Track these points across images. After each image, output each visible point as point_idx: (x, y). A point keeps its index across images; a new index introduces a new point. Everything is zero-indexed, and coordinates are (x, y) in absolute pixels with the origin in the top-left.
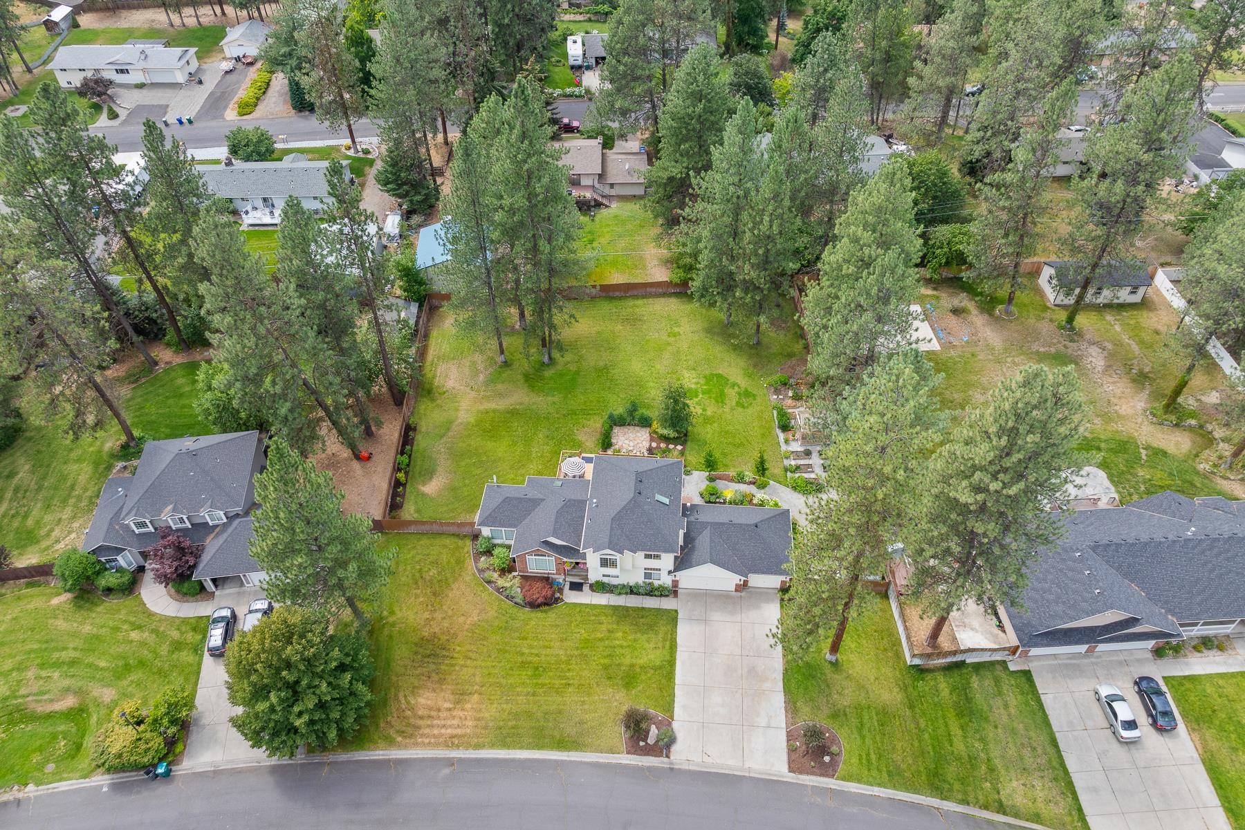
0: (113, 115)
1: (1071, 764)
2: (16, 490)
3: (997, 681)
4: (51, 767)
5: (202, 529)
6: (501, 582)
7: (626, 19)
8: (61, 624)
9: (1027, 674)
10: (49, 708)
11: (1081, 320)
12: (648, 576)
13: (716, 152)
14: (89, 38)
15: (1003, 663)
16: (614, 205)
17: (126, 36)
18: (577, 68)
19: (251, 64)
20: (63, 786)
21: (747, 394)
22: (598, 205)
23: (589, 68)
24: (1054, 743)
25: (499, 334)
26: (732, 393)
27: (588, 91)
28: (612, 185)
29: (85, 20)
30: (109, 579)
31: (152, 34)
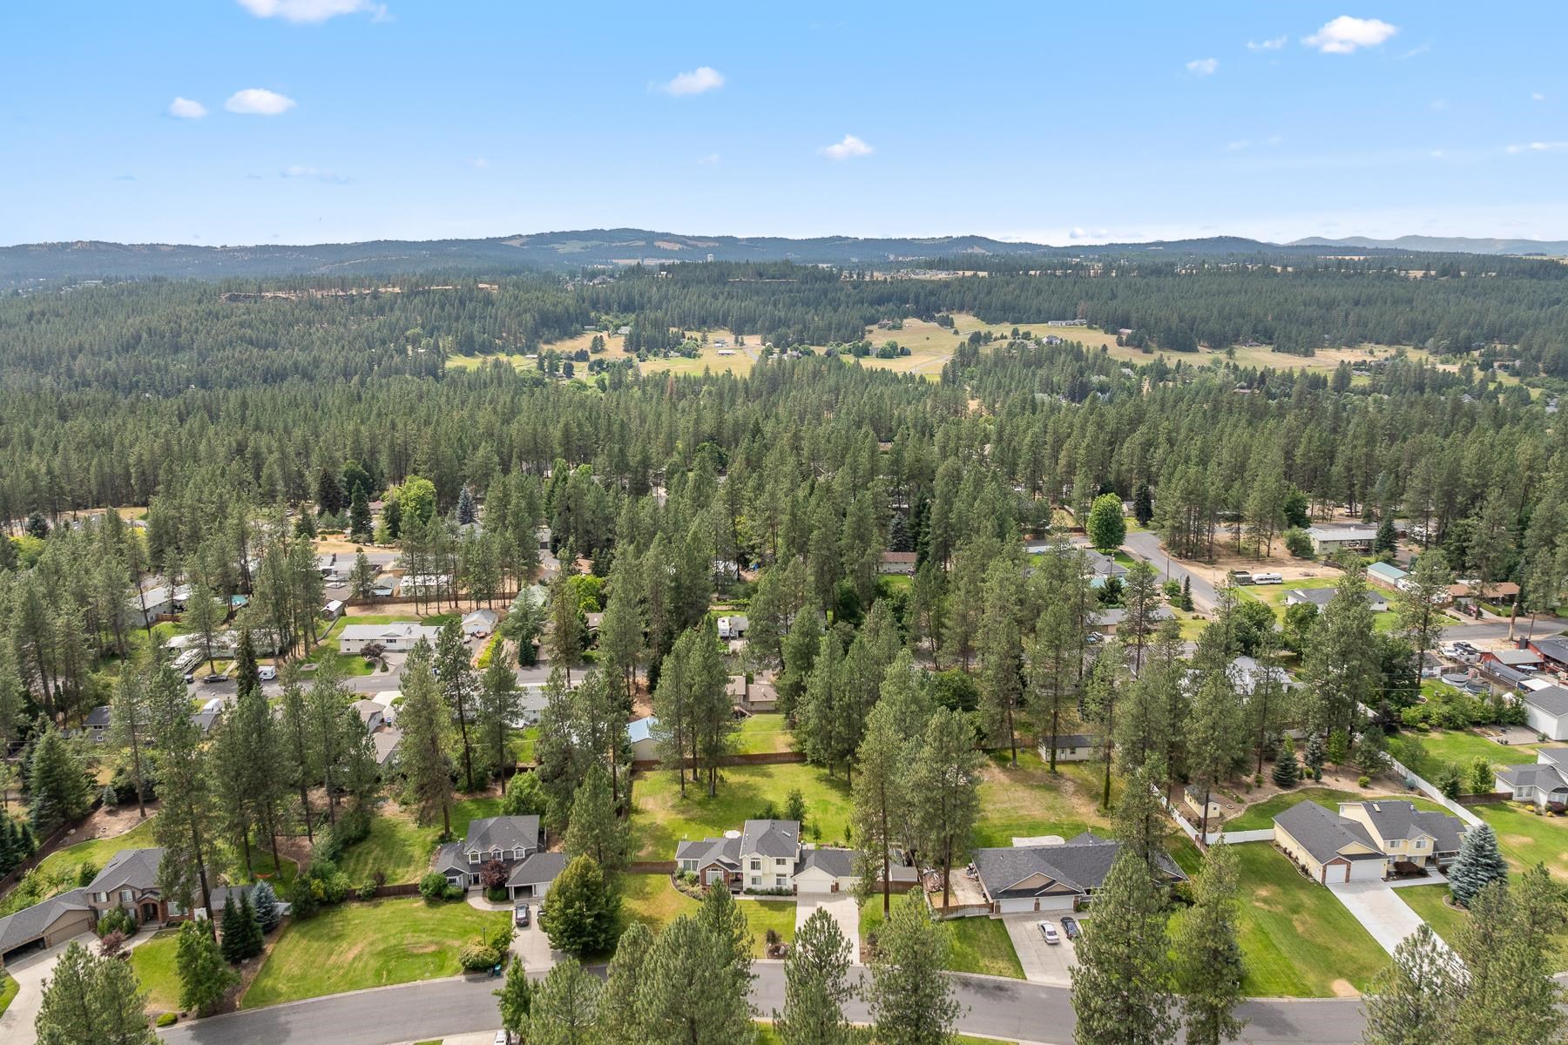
0: (385, 669)
1: (1020, 955)
2: (375, 859)
3: (983, 924)
4: (428, 975)
5: (511, 862)
6: (691, 889)
7: (762, 598)
8: (422, 914)
9: (1001, 921)
10: (421, 951)
11: (1059, 768)
12: (779, 882)
13: (816, 659)
14: (355, 621)
15: (987, 917)
16: (755, 716)
17: (386, 620)
18: (725, 638)
19: (483, 637)
20: (437, 980)
21: (842, 808)
22: (743, 715)
23: (734, 638)
24: (1012, 947)
25: (683, 784)
26: (832, 809)
27: (734, 652)
28: (753, 703)
29: (350, 611)
30: (451, 890)
31: (404, 619)
